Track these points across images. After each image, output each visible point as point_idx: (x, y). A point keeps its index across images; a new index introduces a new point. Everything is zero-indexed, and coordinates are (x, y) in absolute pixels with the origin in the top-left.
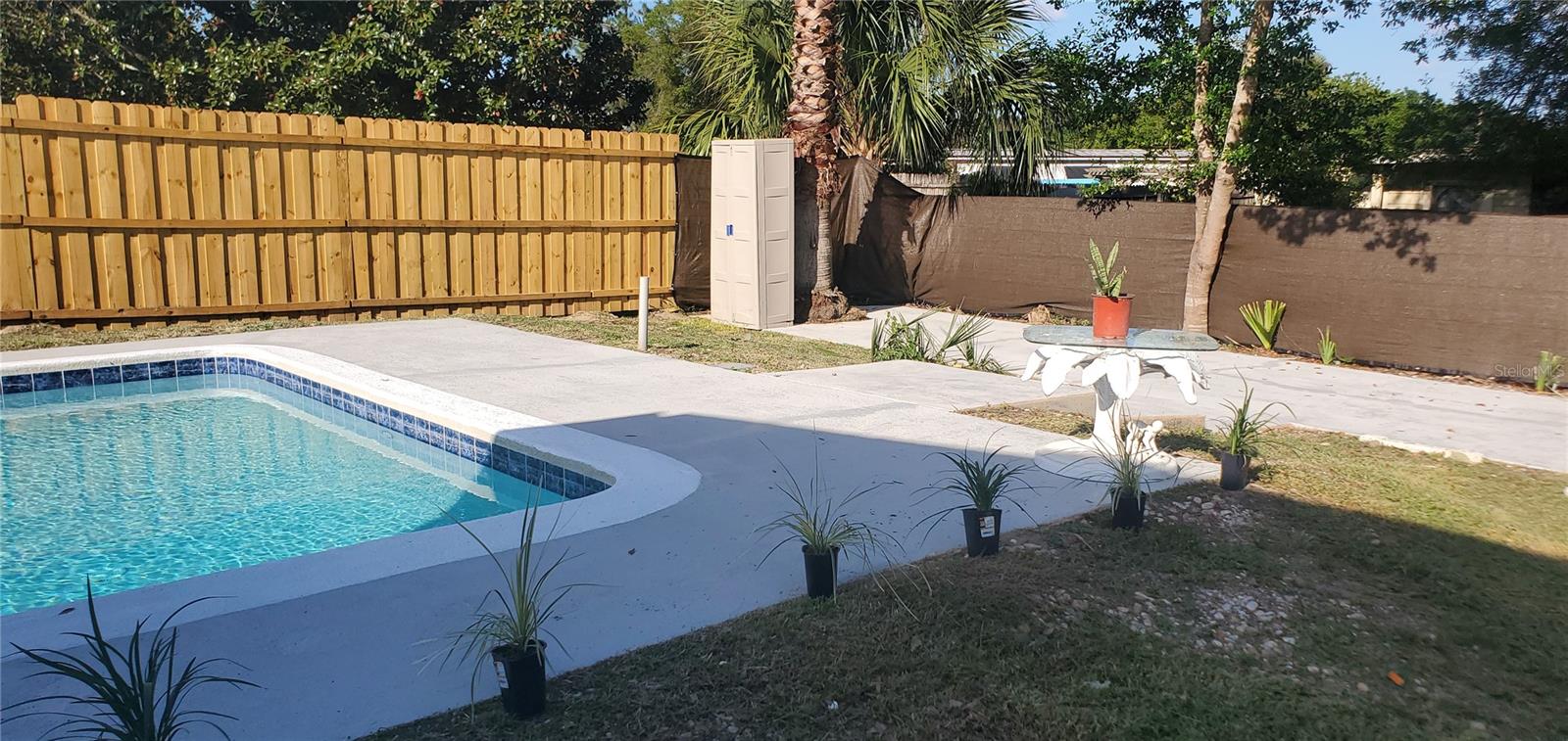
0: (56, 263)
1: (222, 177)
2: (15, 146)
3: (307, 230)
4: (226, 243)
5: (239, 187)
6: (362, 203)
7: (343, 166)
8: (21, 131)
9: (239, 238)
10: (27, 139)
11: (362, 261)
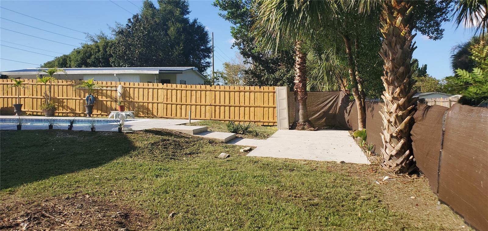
0: (167, 109)
1: (191, 96)
2: (163, 91)
3: (204, 105)
4: (191, 107)
5: (194, 98)
6: (214, 101)
7: (211, 94)
8: (164, 89)
9: (193, 106)
10: (165, 90)
11: (213, 111)
